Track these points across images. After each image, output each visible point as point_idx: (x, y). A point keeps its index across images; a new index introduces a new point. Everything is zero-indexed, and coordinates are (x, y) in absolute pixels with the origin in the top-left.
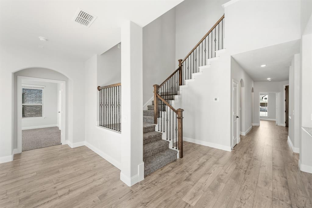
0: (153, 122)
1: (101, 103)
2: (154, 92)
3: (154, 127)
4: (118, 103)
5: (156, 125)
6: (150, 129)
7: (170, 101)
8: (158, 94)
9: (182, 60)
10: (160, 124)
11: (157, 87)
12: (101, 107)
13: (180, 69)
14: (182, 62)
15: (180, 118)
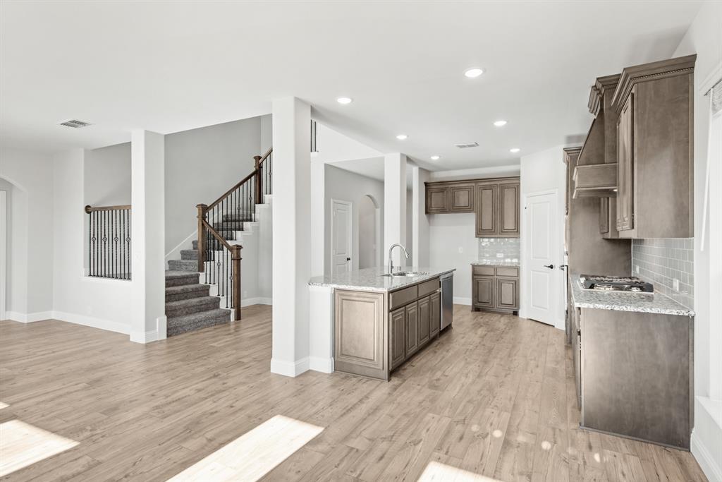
0: (197, 270)
1: (92, 236)
2: (198, 217)
3: (198, 276)
4: (126, 236)
5: (201, 273)
6: (188, 280)
7: (234, 232)
8: (205, 220)
9: (260, 158)
10: (208, 272)
11: (204, 209)
12: (92, 242)
13: (258, 173)
14: (260, 161)
15: (237, 260)
